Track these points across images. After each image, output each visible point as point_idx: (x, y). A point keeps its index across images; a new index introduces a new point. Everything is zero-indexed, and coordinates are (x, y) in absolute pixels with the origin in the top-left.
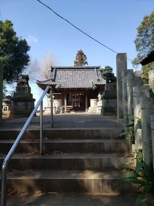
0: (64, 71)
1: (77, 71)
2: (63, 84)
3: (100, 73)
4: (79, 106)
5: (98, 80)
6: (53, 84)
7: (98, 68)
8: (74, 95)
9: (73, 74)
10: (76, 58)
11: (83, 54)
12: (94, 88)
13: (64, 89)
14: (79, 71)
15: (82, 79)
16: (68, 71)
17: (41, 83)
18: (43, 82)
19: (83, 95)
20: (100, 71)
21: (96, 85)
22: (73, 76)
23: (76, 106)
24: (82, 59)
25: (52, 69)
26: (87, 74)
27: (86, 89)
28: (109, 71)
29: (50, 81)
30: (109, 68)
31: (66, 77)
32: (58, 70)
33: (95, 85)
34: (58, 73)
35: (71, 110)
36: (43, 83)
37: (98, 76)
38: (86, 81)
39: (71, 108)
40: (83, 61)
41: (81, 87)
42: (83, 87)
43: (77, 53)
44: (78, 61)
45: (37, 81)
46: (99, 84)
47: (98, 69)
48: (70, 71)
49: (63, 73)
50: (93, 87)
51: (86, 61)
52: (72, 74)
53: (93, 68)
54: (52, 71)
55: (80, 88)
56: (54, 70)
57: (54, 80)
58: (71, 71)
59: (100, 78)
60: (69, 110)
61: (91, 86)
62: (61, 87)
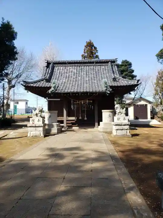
0: (65, 66)
1: (83, 67)
2: (61, 86)
3: (117, 69)
4: (86, 119)
5: (115, 79)
6: (46, 86)
7: (113, 62)
8: (78, 102)
9: (77, 71)
10: (85, 50)
11: (93, 46)
12: (109, 92)
13: (61, 93)
14: (86, 66)
15: (90, 78)
16: (70, 66)
17: (29, 85)
18: (32, 83)
19: (91, 101)
20: (116, 66)
21: (111, 87)
22: (77, 73)
23: (80, 118)
24: (92, 53)
25: (48, 64)
26: (97, 70)
27: (96, 93)
28: (126, 67)
29: (42, 82)
30: (127, 63)
31: (68, 75)
32: (56, 65)
33: (109, 87)
34: (56, 69)
35: (73, 124)
36: (32, 85)
37: (114, 73)
38: (96, 81)
39: (74, 122)
40: (93, 55)
41: (88, 90)
42: (91, 91)
43: (86, 44)
44: (86, 54)
45: (23, 81)
46: (116, 85)
47: (112, 64)
48: (73, 67)
49: (63, 69)
50: (107, 90)
51: (97, 54)
52: (75, 71)
53: (106, 62)
54: (48, 66)
55: (87, 93)
56: (51, 65)
57: (48, 81)
58: (75, 66)
59: (117, 76)
60: (71, 125)
61: (104, 89)
62: (56, 90)
